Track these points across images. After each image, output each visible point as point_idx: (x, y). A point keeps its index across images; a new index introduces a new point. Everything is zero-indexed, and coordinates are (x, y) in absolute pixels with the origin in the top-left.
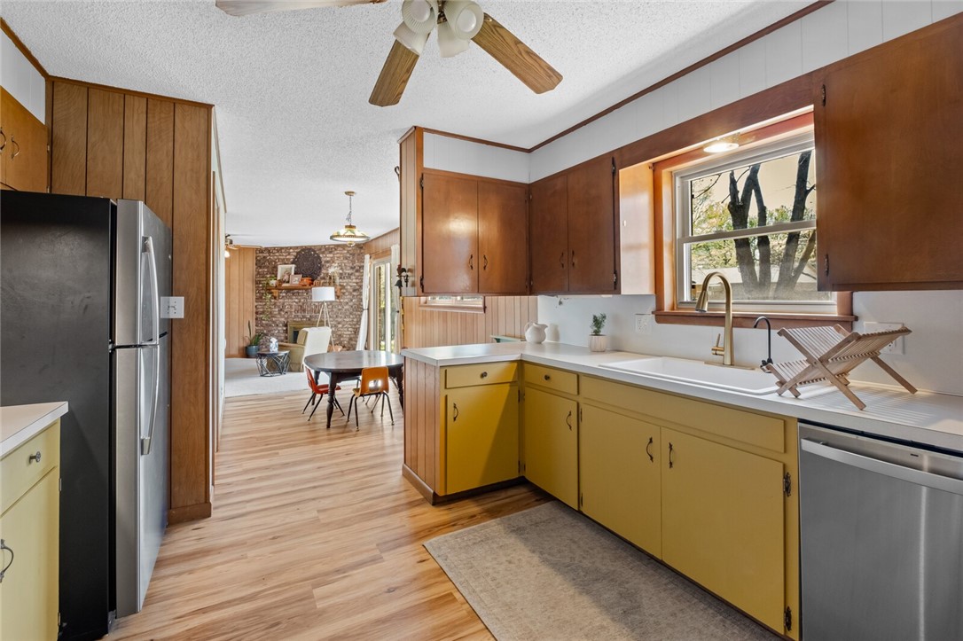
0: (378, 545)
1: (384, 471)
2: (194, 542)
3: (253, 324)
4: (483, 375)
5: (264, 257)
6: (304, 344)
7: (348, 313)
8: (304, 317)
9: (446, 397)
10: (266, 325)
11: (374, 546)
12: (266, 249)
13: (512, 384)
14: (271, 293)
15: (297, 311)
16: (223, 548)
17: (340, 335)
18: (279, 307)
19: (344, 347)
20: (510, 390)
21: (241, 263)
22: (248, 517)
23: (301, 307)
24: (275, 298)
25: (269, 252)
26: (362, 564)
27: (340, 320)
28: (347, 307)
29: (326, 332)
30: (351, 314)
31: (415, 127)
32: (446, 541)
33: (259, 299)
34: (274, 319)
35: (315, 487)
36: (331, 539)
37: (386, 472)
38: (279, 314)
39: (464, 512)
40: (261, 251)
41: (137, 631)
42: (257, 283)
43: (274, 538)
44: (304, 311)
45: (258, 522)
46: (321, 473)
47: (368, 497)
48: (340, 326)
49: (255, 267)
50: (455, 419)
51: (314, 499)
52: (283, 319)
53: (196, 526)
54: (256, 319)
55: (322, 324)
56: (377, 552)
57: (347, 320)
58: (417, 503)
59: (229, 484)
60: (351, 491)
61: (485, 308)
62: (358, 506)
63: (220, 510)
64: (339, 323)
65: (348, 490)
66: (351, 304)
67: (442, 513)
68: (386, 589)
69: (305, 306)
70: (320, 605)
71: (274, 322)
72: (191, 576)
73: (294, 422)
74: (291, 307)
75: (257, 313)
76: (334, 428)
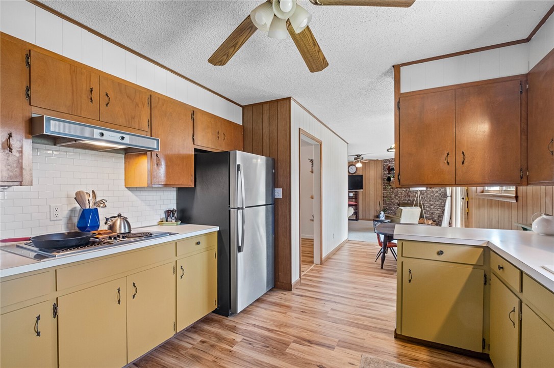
0: (339, 341)
1: (387, 304)
2: (278, 299)
3: (382, 203)
4: (440, 253)
5: (387, 165)
6: (400, 217)
7: (438, 199)
8: (409, 200)
9: (402, 262)
10: (388, 204)
11: (337, 340)
12: (388, 160)
13: (476, 266)
14: (391, 185)
15: (405, 196)
16: (283, 306)
17: (432, 213)
18: (395, 193)
19: (434, 221)
20: (472, 271)
21: (375, 169)
22: (304, 298)
23: (408, 194)
24: (393, 188)
25: (390, 162)
26: (324, 346)
27: (432, 203)
28: (437, 194)
29: (417, 210)
30: (440, 199)
31: (394, 66)
32: (378, 363)
33: (385, 189)
34: (392, 201)
35: (342, 297)
36: (323, 325)
37: (388, 305)
38: (395, 198)
39: (413, 353)
40: (385, 161)
41: (236, 320)
42: (383, 180)
43: (302, 312)
44: (409, 196)
45: (304, 301)
46: (354, 291)
47: (362, 314)
48: (432, 207)
49: (383, 171)
50: (410, 281)
51: (336, 302)
52: (397, 201)
53: (284, 293)
54: (383, 200)
55: (416, 205)
56: (335, 344)
57: (438, 203)
58: (387, 331)
59: (311, 280)
60: (357, 307)
61: (517, 197)
62: (352, 316)
63: (298, 290)
64: (432, 205)
65: (356, 305)
66: (440, 192)
67: (395, 345)
68: (318, 364)
69: (410, 194)
70: (288, 351)
71: (392, 203)
72: (265, 311)
73: (368, 260)
74: (402, 194)
75: (383, 197)
76: (385, 269)
